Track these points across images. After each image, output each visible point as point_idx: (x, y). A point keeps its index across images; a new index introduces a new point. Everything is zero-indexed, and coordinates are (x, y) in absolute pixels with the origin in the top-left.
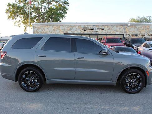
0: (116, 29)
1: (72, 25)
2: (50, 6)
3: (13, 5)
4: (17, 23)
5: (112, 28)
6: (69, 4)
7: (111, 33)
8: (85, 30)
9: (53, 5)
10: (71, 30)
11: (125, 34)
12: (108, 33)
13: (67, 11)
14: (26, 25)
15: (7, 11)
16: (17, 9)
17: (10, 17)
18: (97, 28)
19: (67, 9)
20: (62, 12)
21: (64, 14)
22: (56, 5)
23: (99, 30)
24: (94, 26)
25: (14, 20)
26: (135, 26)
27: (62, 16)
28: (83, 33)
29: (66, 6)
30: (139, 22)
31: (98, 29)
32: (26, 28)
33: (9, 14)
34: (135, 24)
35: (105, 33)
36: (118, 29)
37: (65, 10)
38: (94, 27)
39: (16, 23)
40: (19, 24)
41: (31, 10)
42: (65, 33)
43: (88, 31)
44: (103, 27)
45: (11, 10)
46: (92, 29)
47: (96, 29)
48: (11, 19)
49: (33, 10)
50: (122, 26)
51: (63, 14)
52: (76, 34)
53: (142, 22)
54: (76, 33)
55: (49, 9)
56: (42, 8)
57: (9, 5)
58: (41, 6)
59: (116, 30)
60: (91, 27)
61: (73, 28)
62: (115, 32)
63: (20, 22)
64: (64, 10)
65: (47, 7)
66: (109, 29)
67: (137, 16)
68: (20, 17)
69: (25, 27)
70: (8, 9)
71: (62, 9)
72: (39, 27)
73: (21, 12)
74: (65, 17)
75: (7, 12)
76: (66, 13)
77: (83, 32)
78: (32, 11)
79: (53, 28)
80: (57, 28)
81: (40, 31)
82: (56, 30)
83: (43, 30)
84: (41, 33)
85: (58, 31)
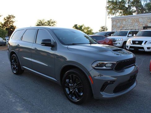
42: (144, 26)
72: (118, 21)
79: (131, 22)
80: (135, 21)
81: (119, 24)
82: (134, 23)
83: (121, 24)
84: (119, 27)
85: (136, 24)
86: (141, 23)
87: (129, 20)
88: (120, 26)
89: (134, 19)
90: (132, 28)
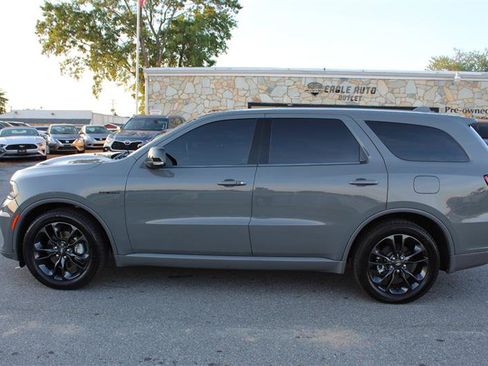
0: (414, 92)
1: (274, 78)
2: (178, 13)
3: (61, 7)
4: (71, 65)
5: (402, 90)
6: (239, 7)
7: (398, 104)
8: (315, 94)
9: (188, 11)
10: (269, 91)
11: (442, 107)
12: (387, 105)
13: (232, 31)
14: (100, 72)
15: (41, 27)
16: (71, 23)
17: (48, 47)
18: (353, 86)
19: (231, 24)
20: (216, 34)
21: (222, 38)
22: (196, 11)
23: (359, 95)
24: (343, 79)
25: (62, 57)
26: (475, 84)
27: (215, 45)
28: (308, 103)
29: (231, 12)
30: (459, 67)
31: (357, 90)
32: (98, 84)
33: (46, 37)
34: (475, 77)
35: (377, 105)
36: (421, 92)
37: (224, 25)
38: (345, 85)
39: (68, 67)
40: (77, 71)
41: (115, 24)
42: (251, 101)
43: (325, 98)
44: (371, 86)
45: (54, 23)
46: (338, 91)
47: (352, 90)
48: (52, 54)
49: (122, 26)
50: (432, 83)
51: (219, 40)
52: (286, 105)
53: (469, 69)
54: (285, 102)
55: (175, 22)
56: (154, 19)
57: (49, 7)
58: (149, 12)
59: (413, 96)
60: (336, 84)
61: (276, 86)
62: (412, 100)
63: (82, 64)
64: (221, 26)
65: (169, 16)
66: (392, 92)
67: (455, 49)
68: (81, 47)
69: (95, 78)
70: (43, 19)
71: (216, 23)
72: (167, 80)
73: (85, 30)
74: (224, 50)
75: (42, 32)
76: (228, 36)
77: (308, 99)
78: (118, 28)
79: (212, 86)
80: (225, 84)
81: (171, 92)
82: (221, 91)
83: (181, 92)
84: (173, 101)
85: (228, 94)
86: (241, 93)
87: (206, 82)
88: (177, 97)
89: (222, 81)
90: (216, 104)
